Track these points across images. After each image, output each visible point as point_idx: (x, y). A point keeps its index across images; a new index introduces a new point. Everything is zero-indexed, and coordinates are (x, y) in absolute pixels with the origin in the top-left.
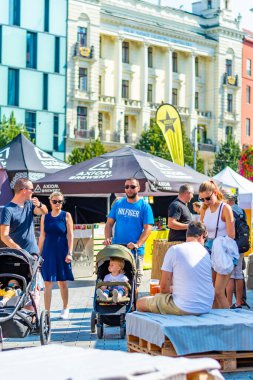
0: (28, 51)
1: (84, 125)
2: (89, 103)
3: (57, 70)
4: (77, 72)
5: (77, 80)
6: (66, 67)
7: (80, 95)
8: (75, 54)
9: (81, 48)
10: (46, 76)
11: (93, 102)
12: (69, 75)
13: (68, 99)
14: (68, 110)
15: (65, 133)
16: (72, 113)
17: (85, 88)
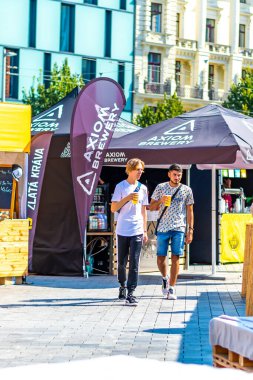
1: (156, 76)
2: (164, 48)
3: (123, 6)
4: (149, 9)
5: (148, 18)
6: (134, 3)
7: (153, 38)
10: (109, 13)
11: (170, 47)
12: (138, 12)
13: (136, 43)
14: (136, 57)
15: (132, 87)
16: (142, 64)
17: (159, 29)
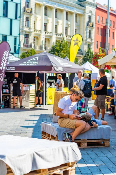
0: (4, 8)
1: (27, 42)
2: (30, 32)
3: (16, 18)
4: (25, 19)
5: (25, 22)
6: (20, 17)
7: (26, 29)
8: (24, 11)
9: (27, 9)
10: (11, 20)
11: (32, 32)
12: (21, 20)
13: (21, 31)
14: (21, 36)
15: (19, 45)
16: (22, 38)
17: (28, 26)
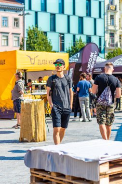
0: (87, 9)
1: (113, 41)
2: (115, 31)
3: (100, 17)
4: (109, 17)
5: (109, 21)
6: (104, 15)
7: (111, 28)
8: (108, 9)
9: (111, 6)
10: (95, 20)
11: (117, 31)
12: (106, 19)
13: (105, 29)
14: (105, 34)
15: (104, 45)
16: (107, 36)
17: (113, 24)
